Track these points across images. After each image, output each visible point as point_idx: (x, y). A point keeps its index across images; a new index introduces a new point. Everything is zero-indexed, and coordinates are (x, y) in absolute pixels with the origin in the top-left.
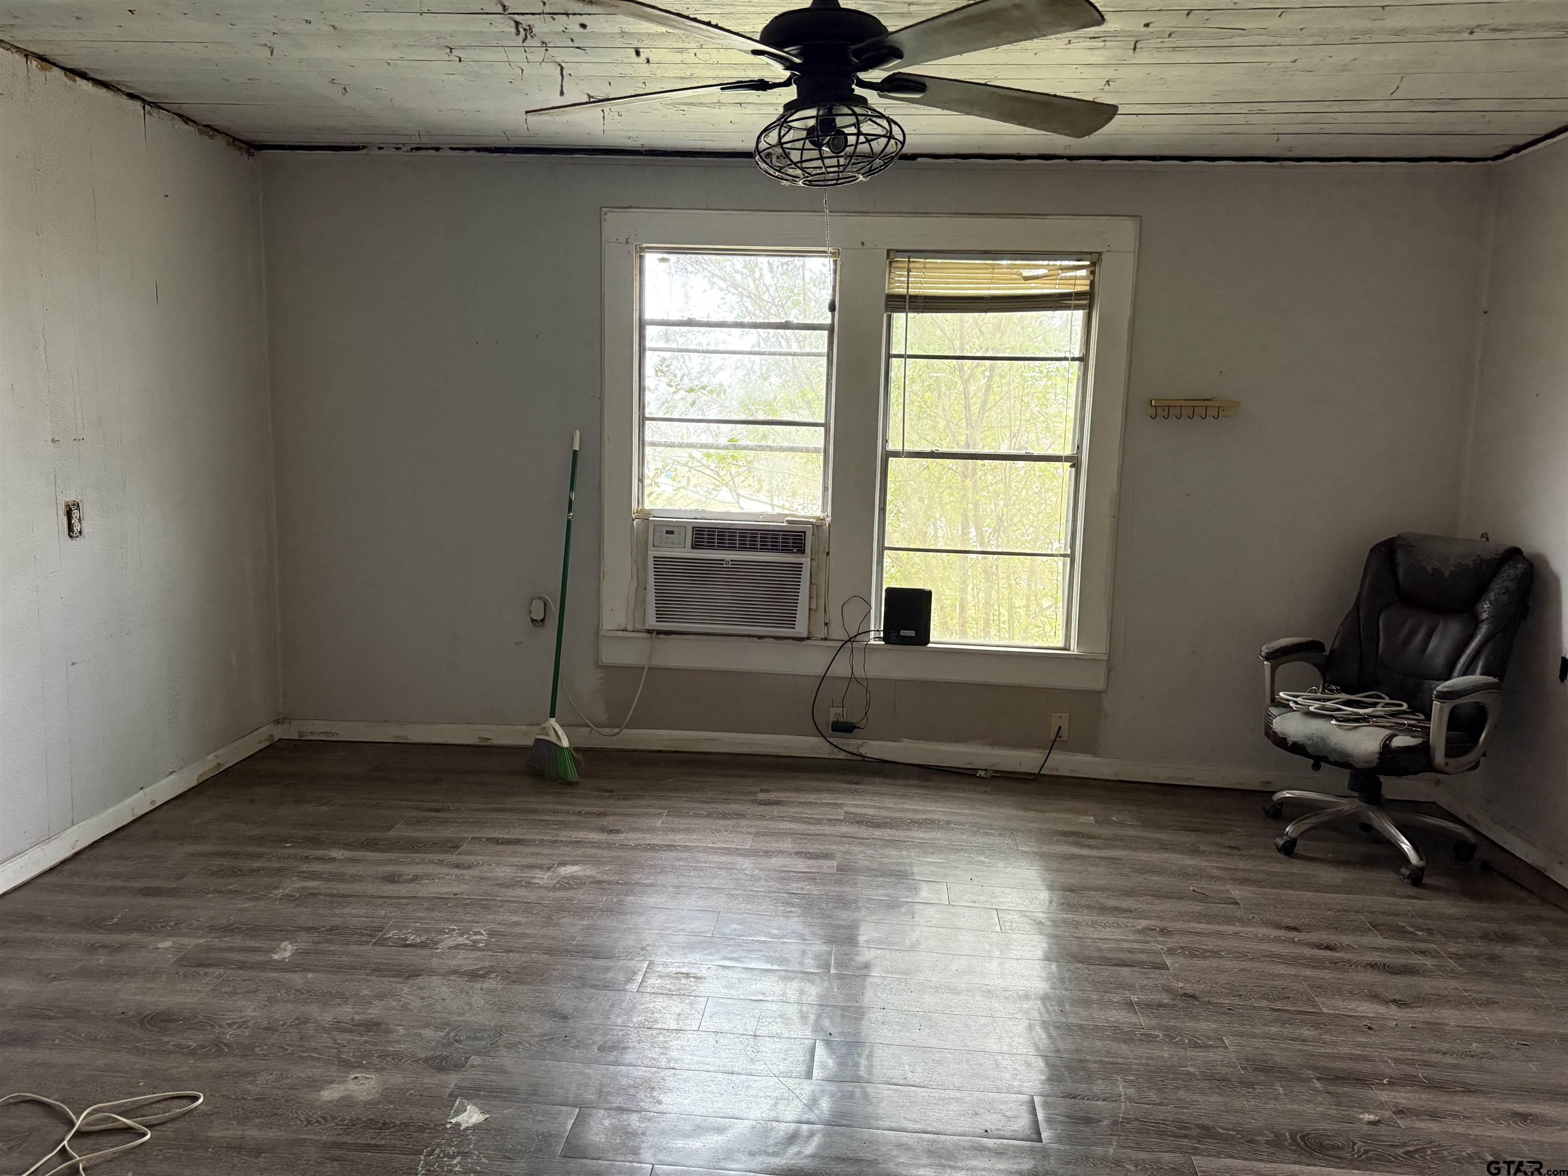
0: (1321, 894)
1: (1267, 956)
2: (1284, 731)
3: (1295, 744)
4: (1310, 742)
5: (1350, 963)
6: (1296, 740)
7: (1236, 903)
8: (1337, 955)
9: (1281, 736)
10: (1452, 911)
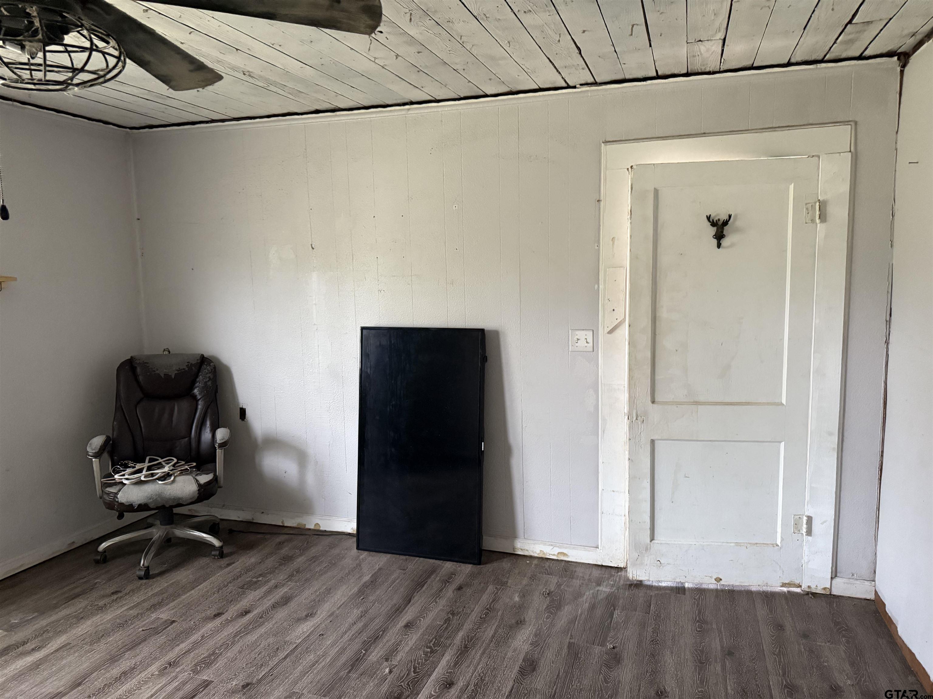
0: (197, 588)
1: (235, 636)
2: (129, 500)
3: (140, 505)
4: (151, 500)
5: (266, 612)
6: (139, 503)
7: (174, 622)
8: (255, 612)
9: (127, 504)
10: (253, 560)
